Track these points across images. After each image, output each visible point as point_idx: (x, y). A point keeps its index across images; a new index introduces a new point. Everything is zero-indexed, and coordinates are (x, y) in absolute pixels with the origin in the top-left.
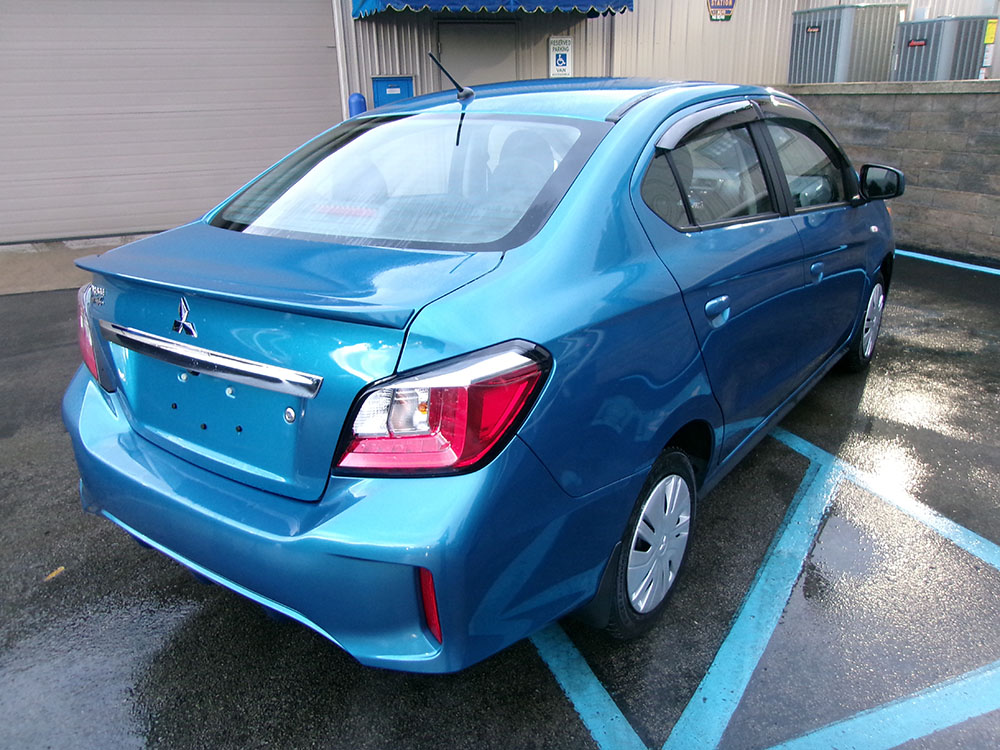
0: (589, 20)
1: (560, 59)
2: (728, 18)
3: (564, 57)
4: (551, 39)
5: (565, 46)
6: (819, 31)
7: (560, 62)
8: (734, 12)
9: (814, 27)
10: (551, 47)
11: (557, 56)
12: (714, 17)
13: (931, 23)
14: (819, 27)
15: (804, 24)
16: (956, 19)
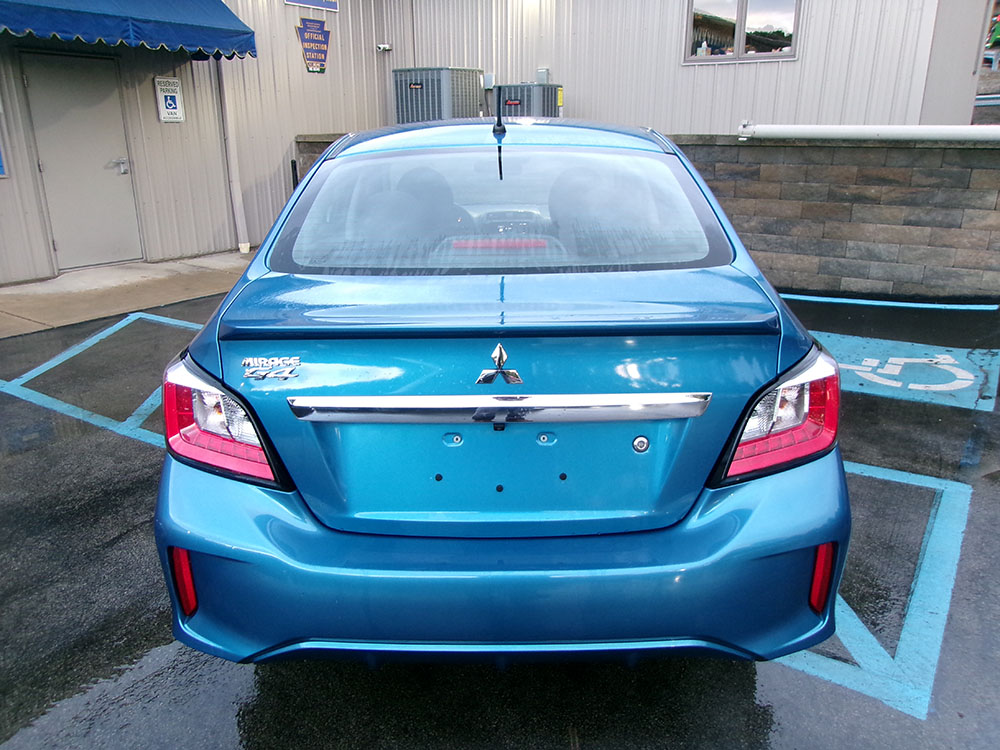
0: (194, 62)
1: (170, 102)
2: (322, 71)
3: (173, 98)
4: (157, 80)
5: (173, 88)
6: (422, 88)
7: (170, 105)
8: (327, 65)
9: (416, 84)
10: (158, 88)
11: (166, 97)
12: (311, 69)
13: (522, 88)
14: (421, 84)
15: (406, 81)
16: (540, 85)
